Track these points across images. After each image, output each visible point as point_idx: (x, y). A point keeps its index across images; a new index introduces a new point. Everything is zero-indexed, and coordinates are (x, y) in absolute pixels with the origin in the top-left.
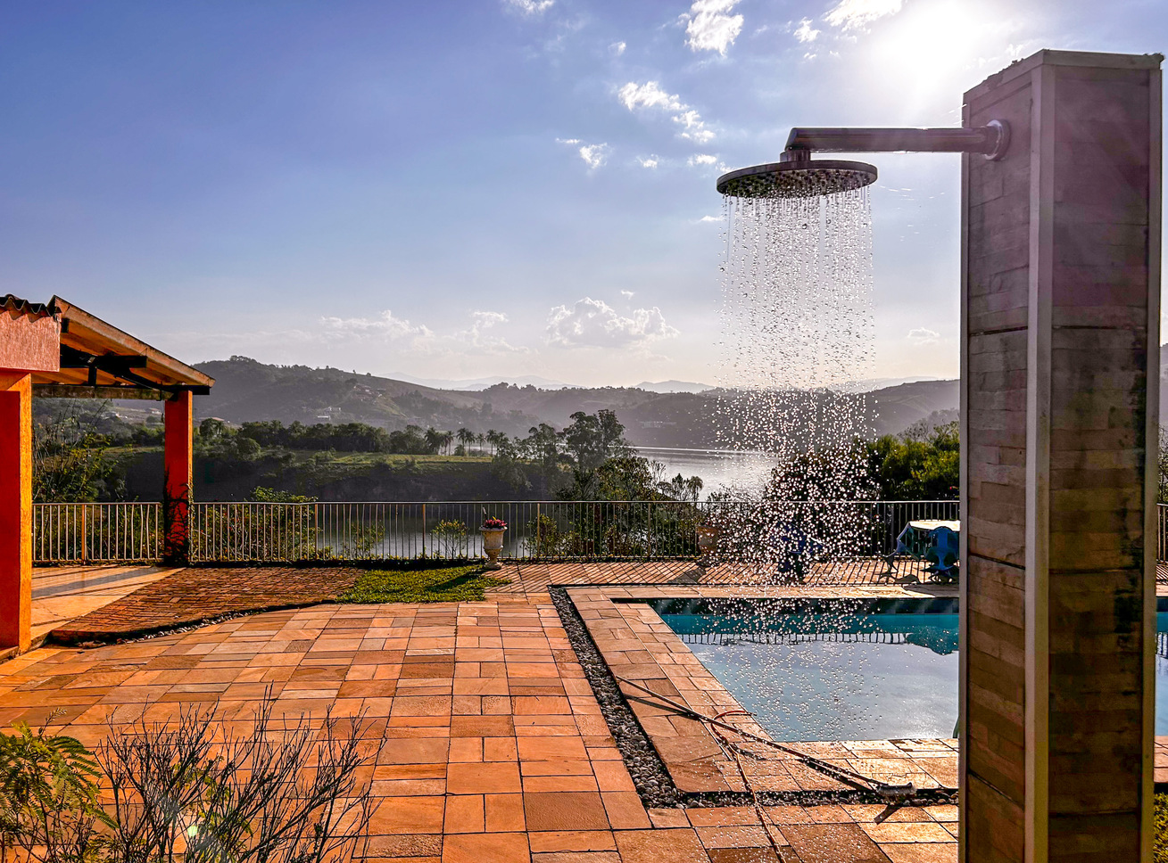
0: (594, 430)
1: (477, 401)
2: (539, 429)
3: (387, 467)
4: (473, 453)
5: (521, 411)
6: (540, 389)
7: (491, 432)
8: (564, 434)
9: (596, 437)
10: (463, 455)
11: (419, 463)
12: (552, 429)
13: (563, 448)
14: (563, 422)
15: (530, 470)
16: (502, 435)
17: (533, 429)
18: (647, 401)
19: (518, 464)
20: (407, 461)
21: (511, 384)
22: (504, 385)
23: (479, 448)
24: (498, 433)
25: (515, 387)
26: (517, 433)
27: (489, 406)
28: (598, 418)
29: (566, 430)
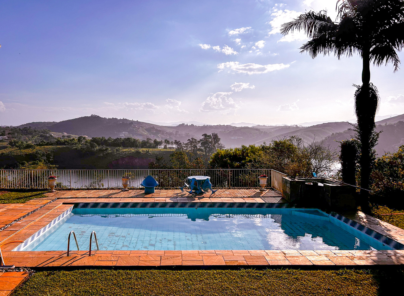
0: (210, 140)
1: (174, 130)
2: (191, 140)
5: (189, 133)
6: (196, 126)
7: (176, 141)
9: (211, 142)
10: (166, 148)
11: (151, 151)
12: (195, 140)
13: (200, 146)
14: (199, 137)
17: (189, 140)
18: (233, 130)
21: (186, 124)
22: (183, 124)
23: (171, 146)
24: (178, 141)
26: (184, 141)
27: (178, 131)
28: (212, 136)
29: (200, 140)
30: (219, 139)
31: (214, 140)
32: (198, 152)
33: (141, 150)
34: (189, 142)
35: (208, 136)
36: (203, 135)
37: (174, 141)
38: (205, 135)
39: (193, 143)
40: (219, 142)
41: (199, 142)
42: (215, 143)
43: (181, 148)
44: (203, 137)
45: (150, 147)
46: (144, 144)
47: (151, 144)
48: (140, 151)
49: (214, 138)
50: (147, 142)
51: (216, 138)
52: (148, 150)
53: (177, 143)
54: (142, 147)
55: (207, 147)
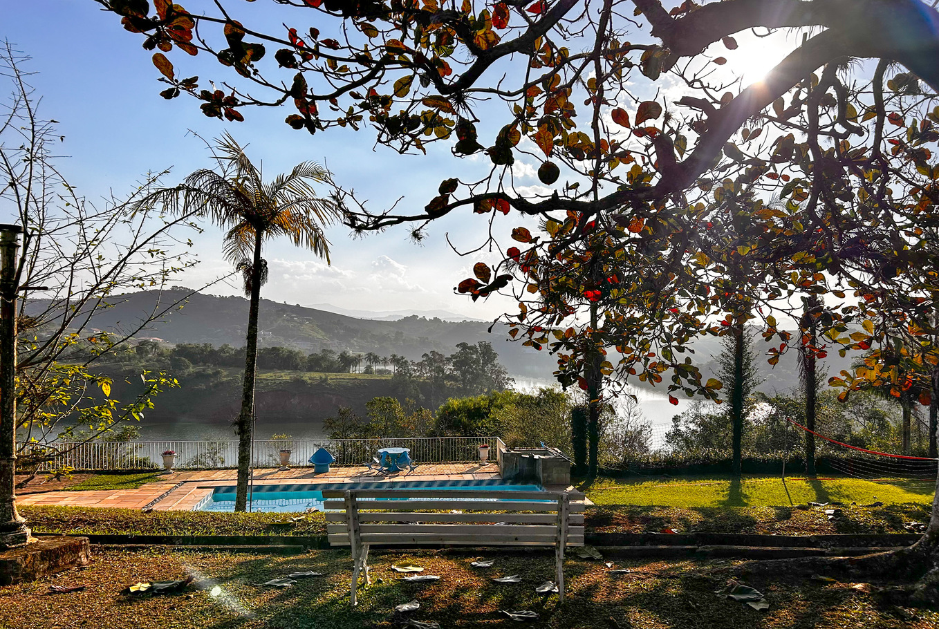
0: (475, 357)
2: (430, 355)
3: (304, 382)
7: (394, 356)
8: (451, 359)
9: (476, 362)
11: (331, 379)
12: (441, 356)
13: (451, 369)
14: (449, 349)
15: (423, 386)
16: (402, 358)
17: (426, 355)
19: (413, 381)
20: (321, 378)
21: (421, 316)
22: (415, 317)
23: (384, 368)
24: (400, 356)
25: (424, 319)
26: (413, 357)
28: (478, 347)
29: (452, 355)
30: (495, 354)
31: (483, 357)
33: (307, 376)
34: (425, 359)
35: (471, 348)
36: (457, 346)
37: (390, 357)
38: (463, 346)
39: (435, 362)
40: (495, 362)
42: (485, 363)
43: (407, 374)
44: (459, 349)
45: (329, 369)
46: (315, 363)
47: (332, 363)
48: (304, 378)
49: (484, 354)
50: (323, 358)
51: (488, 353)
52: (324, 377)
53: (395, 360)
54: (310, 369)
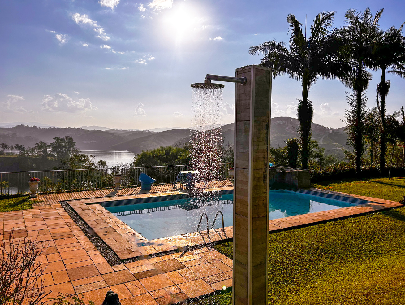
0: (64, 144)
1: (10, 132)
2: (39, 144)
4: (8, 154)
5: (30, 136)
6: (39, 128)
7: (17, 145)
8: (51, 146)
9: (65, 147)
10: (3, 154)
12: (45, 144)
13: (50, 151)
14: (50, 141)
15: (35, 160)
16: (22, 146)
17: (37, 144)
18: (85, 133)
19: (29, 158)
21: (26, 125)
22: (22, 125)
23: (11, 151)
24: (20, 145)
25: (28, 127)
26: (29, 145)
27: (16, 134)
28: (65, 139)
29: (51, 144)
30: (74, 142)
31: (68, 144)
32: (49, 158)
34: (36, 146)
35: (61, 140)
36: (54, 139)
37: (14, 146)
38: (57, 138)
39: (42, 147)
40: (75, 147)
41: (49, 146)
42: (69, 147)
43: (26, 154)
44: (54, 141)
49: (68, 142)
51: (70, 142)
53: (18, 147)
55: (60, 152)
